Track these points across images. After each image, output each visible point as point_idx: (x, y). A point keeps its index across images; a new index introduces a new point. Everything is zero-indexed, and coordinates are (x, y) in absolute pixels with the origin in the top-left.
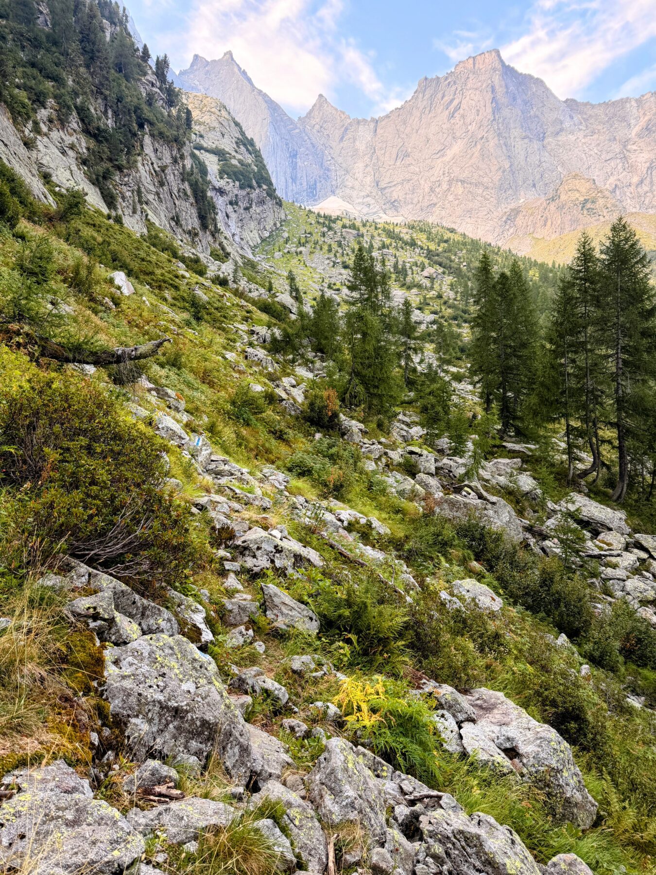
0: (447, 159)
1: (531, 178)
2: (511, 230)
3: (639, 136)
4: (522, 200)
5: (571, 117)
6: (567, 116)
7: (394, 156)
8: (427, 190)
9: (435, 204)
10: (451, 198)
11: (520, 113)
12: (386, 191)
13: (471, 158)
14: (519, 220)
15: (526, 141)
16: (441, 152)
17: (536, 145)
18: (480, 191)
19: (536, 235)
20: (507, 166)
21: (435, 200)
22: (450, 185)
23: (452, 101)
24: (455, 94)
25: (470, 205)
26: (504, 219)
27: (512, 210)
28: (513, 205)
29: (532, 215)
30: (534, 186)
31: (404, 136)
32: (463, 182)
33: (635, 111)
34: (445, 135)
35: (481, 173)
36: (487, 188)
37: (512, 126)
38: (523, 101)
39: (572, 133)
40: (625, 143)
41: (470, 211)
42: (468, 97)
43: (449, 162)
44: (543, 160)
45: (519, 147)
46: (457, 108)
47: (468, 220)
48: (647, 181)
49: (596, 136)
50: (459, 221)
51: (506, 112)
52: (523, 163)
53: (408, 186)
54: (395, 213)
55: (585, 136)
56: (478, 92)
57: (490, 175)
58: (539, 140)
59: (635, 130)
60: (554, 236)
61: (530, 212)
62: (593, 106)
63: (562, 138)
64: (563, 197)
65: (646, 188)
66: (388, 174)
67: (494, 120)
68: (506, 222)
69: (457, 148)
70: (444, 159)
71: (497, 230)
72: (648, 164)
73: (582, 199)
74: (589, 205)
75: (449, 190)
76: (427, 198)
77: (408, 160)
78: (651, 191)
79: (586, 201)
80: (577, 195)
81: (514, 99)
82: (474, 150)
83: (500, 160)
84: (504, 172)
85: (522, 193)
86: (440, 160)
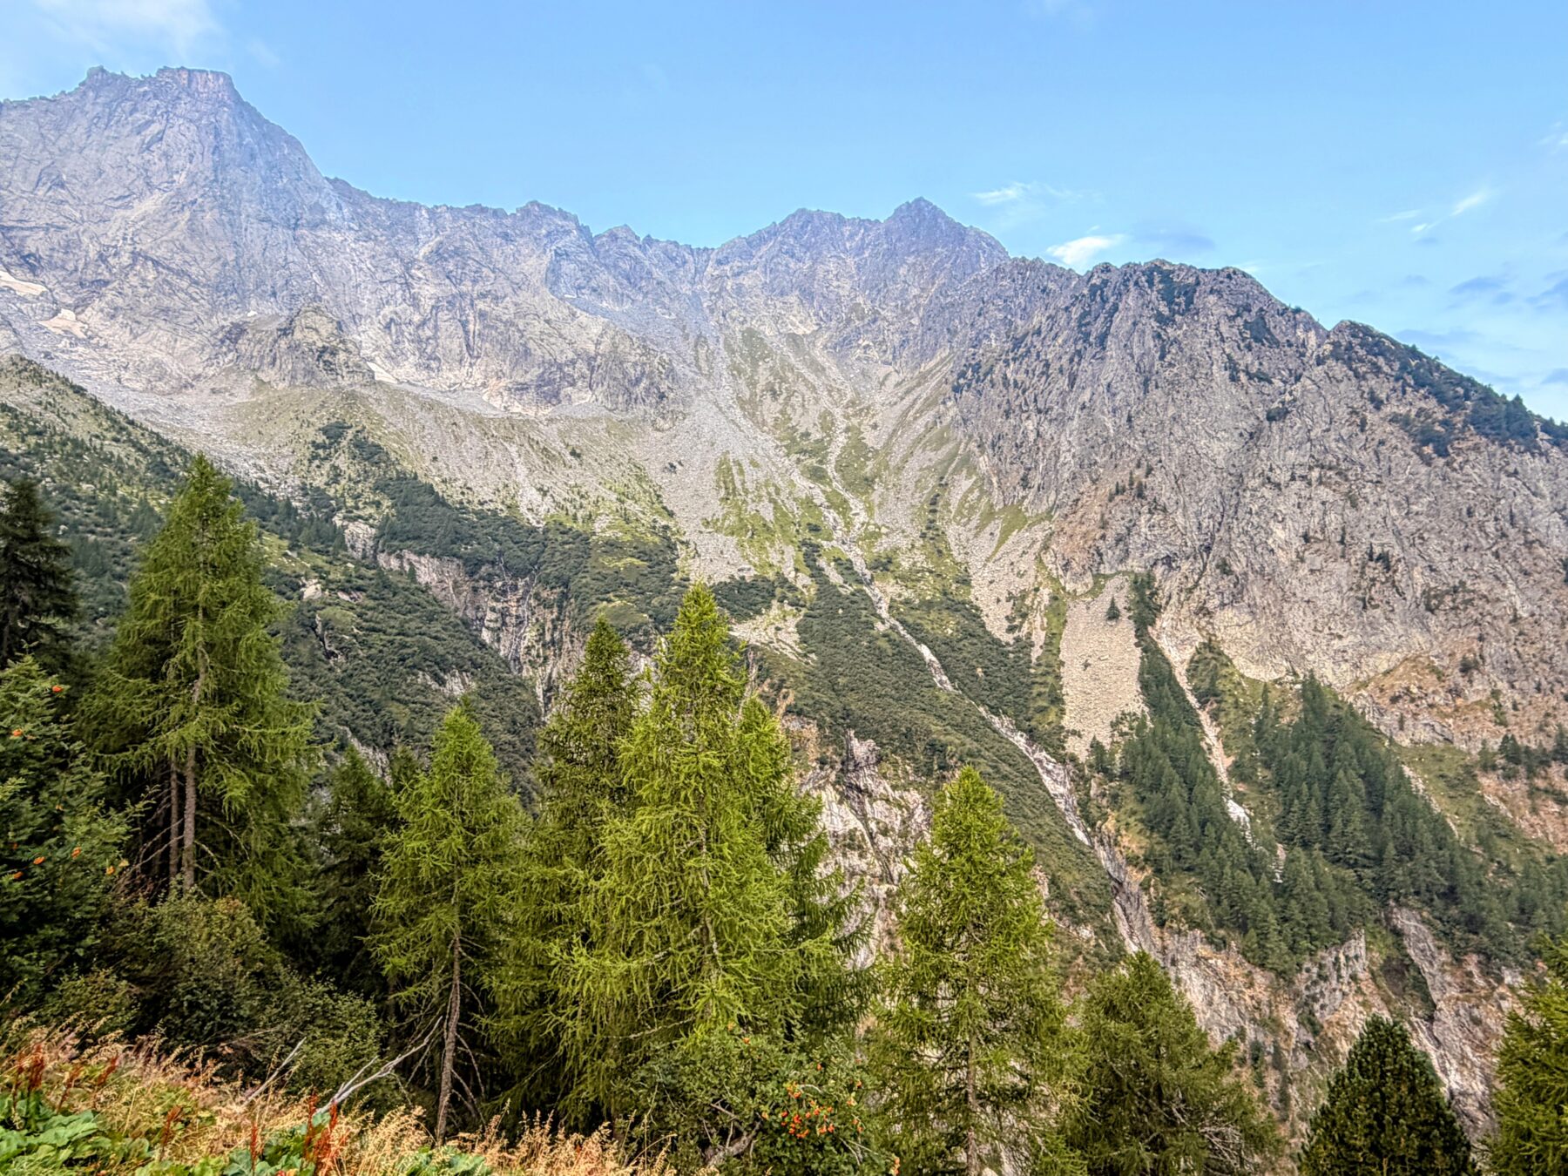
0: (133, 215)
1: (269, 283)
2: (230, 356)
3: (427, 259)
4: (252, 313)
5: (339, 207)
6: (333, 203)
7: (34, 178)
8: (93, 255)
9: (106, 283)
10: (134, 281)
11: (259, 181)
12: (13, 233)
13: (172, 228)
14: (243, 345)
15: (266, 225)
16: (125, 200)
17: (282, 234)
18: (184, 284)
19: (261, 375)
20: (230, 258)
21: (107, 276)
22: (135, 260)
23: (148, 123)
24: (155, 113)
25: (166, 302)
26: (220, 336)
27: (235, 325)
28: (237, 318)
29: (259, 342)
30: (274, 294)
31: (54, 150)
32: (156, 263)
33: (425, 223)
34: (133, 176)
35: (188, 258)
36: (197, 283)
37: (246, 196)
38: (267, 163)
39: (338, 229)
40: (408, 265)
41: (166, 310)
42: (176, 129)
43: (135, 223)
44: (290, 258)
45: (254, 234)
46: (159, 138)
47: (162, 324)
48: (431, 324)
49: (371, 244)
50: (145, 321)
51: (235, 173)
52: (258, 258)
53: (57, 238)
54: (30, 276)
55: (357, 240)
56: (193, 127)
57: (203, 265)
58: (288, 227)
59: (424, 250)
60: (281, 386)
61: (258, 336)
62: (373, 200)
63: (323, 234)
64: (298, 335)
65: (429, 333)
66: (19, 206)
67: (216, 180)
68: (222, 341)
69: (150, 204)
70: (128, 213)
71: (207, 350)
72: (433, 302)
73: (320, 344)
74: (327, 357)
75: (132, 266)
76: (92, 268)
77: (62, 194)
78: (435, 338)
79: (324, 349)
80: (316, 337)
81: (253, 157)
82: (180, 217)
83: (220, 245)
84: (224, 265)
85: (253, 302)
86: (122, 212)
